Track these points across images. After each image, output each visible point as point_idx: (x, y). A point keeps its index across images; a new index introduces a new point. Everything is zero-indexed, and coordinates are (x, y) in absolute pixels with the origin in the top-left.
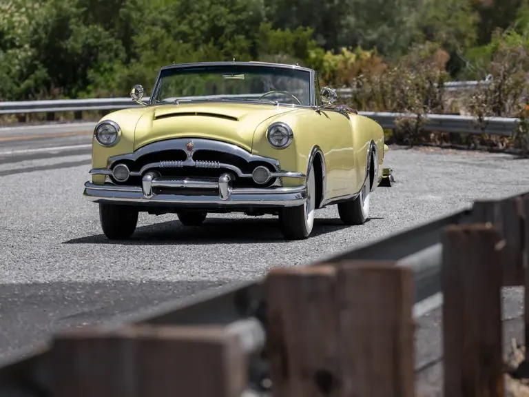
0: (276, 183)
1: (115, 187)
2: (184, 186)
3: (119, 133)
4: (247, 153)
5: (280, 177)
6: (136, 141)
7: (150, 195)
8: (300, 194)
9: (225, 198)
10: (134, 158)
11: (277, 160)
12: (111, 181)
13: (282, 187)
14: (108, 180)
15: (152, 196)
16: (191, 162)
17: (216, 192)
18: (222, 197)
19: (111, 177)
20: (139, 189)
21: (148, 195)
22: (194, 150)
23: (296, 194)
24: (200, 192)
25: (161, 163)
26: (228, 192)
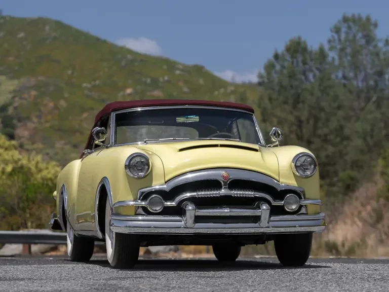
0: (303, 210)
6: (166, 172)
10: (168, 189)
13: (307, 214)
15: (194, 224)
22: (229, 179)
25: (199, 193)
26: (269, 219)
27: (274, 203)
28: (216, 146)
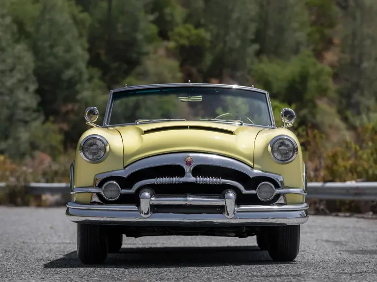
0: (281, 200)
1: (104, 206)
2: (188, 203)
3: (108, 148)
4: (249, 168)
5: (284, 194)
6: (125, 156)
7: (147, 213)
8: (303, 211)
9: (231, 215)
10: (125, 174)
11: (280, 175)
12: (99, 201)
13: (286, 204)
14: (96, 199)
15: (149, 215)
16: (190, 178)
17: (222, 209)
18: (228, 214)
19: (99, 195)
20: (135, 208)
21: (145, 214)
22: (194, 165)
23: (300, 212)
24: (201, 211)
25: (158, 179)
26: (234, 210)
27: (245, 192)
28: (185, 127)
